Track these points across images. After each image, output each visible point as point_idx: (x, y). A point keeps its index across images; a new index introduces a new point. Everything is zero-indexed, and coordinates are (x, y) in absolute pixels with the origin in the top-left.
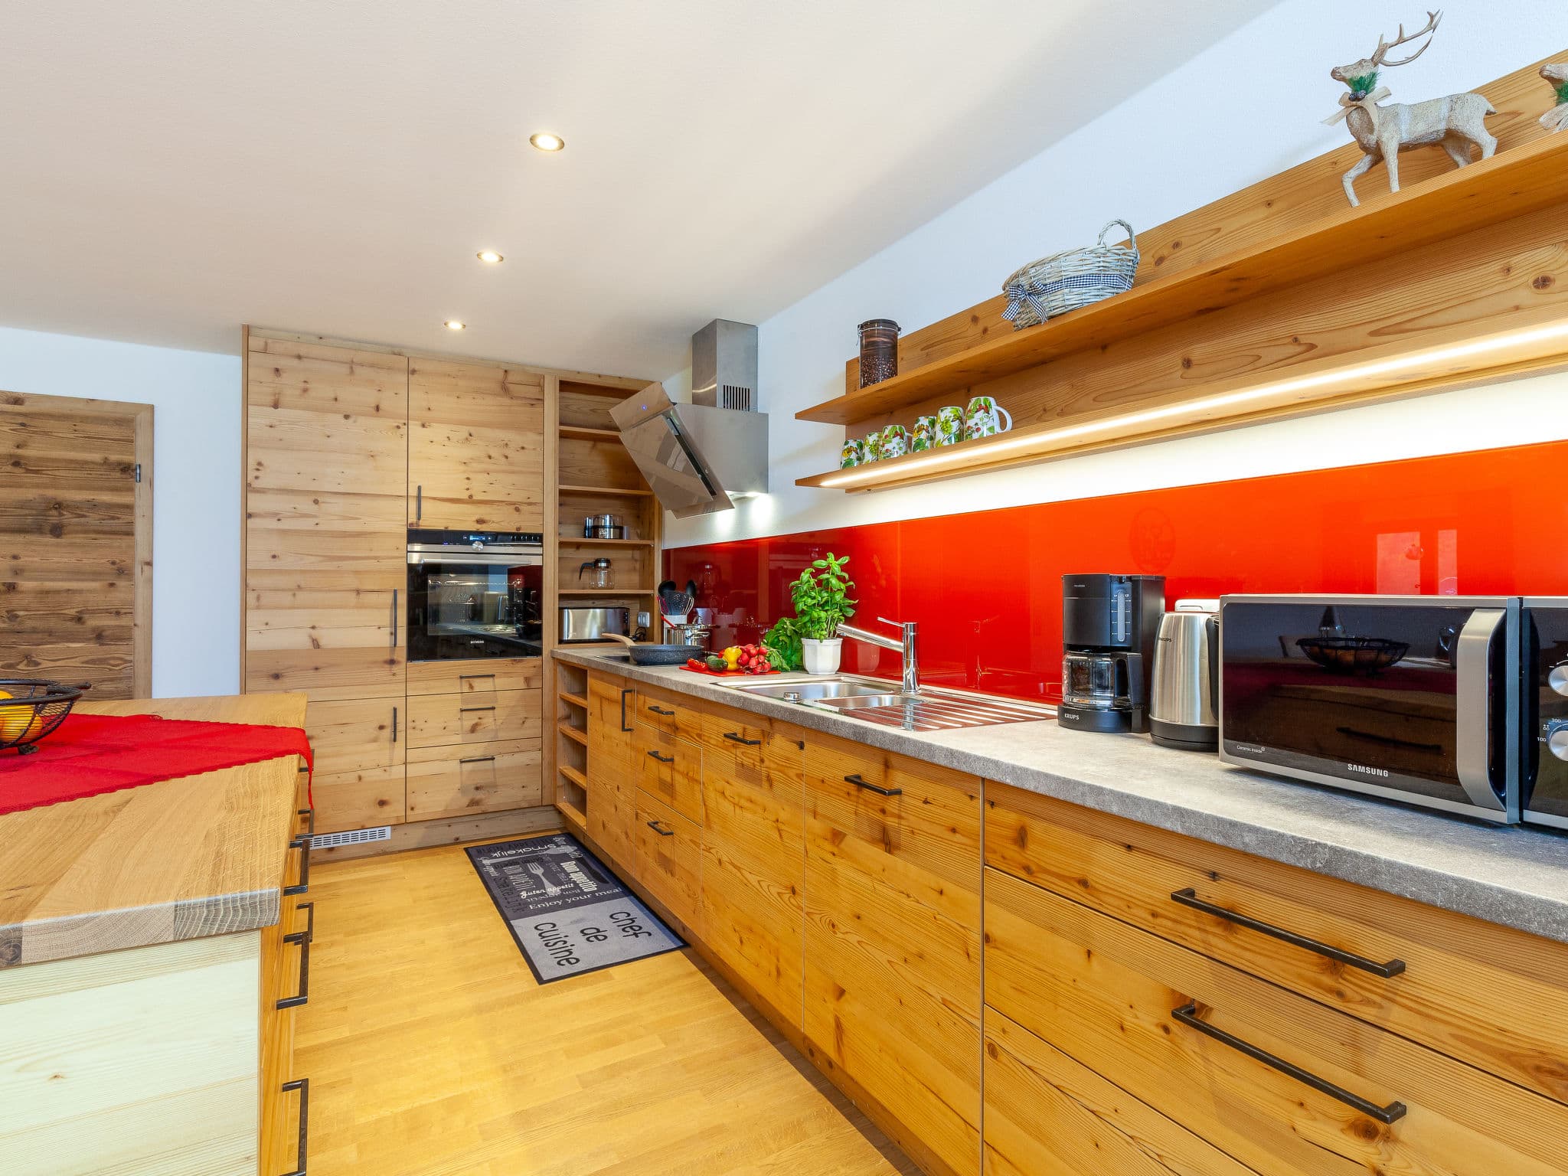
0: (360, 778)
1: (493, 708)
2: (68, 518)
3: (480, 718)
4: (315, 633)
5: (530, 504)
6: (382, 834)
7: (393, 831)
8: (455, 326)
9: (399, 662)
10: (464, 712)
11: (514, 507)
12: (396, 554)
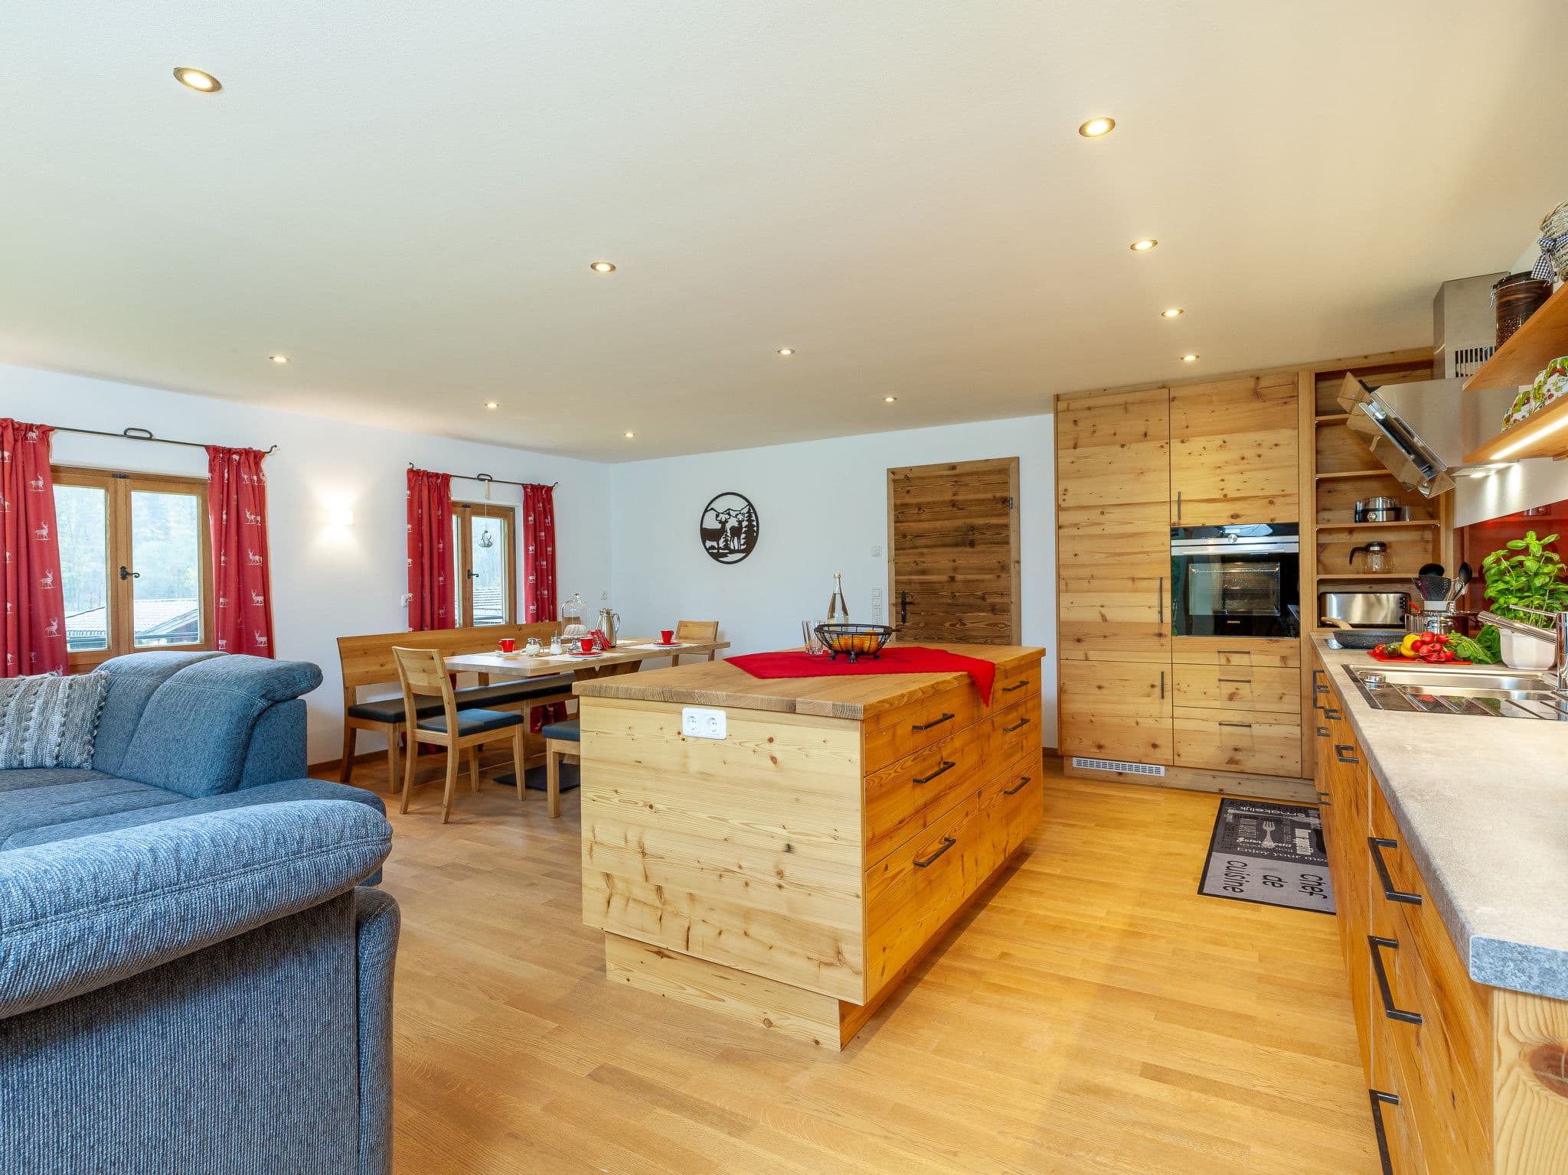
0: (1137, 723)
1: (1249, 682)
2: (977, 536)
3: (1237, 689)
4: (1103, 610)
5: (1283, 496)
6: (1158, 770)
7: (1166, 770)
8: (1190, 358)
9: (1166, 636)
10: (1222, 682)
11: (1268, 500)
12: (1163, 548)
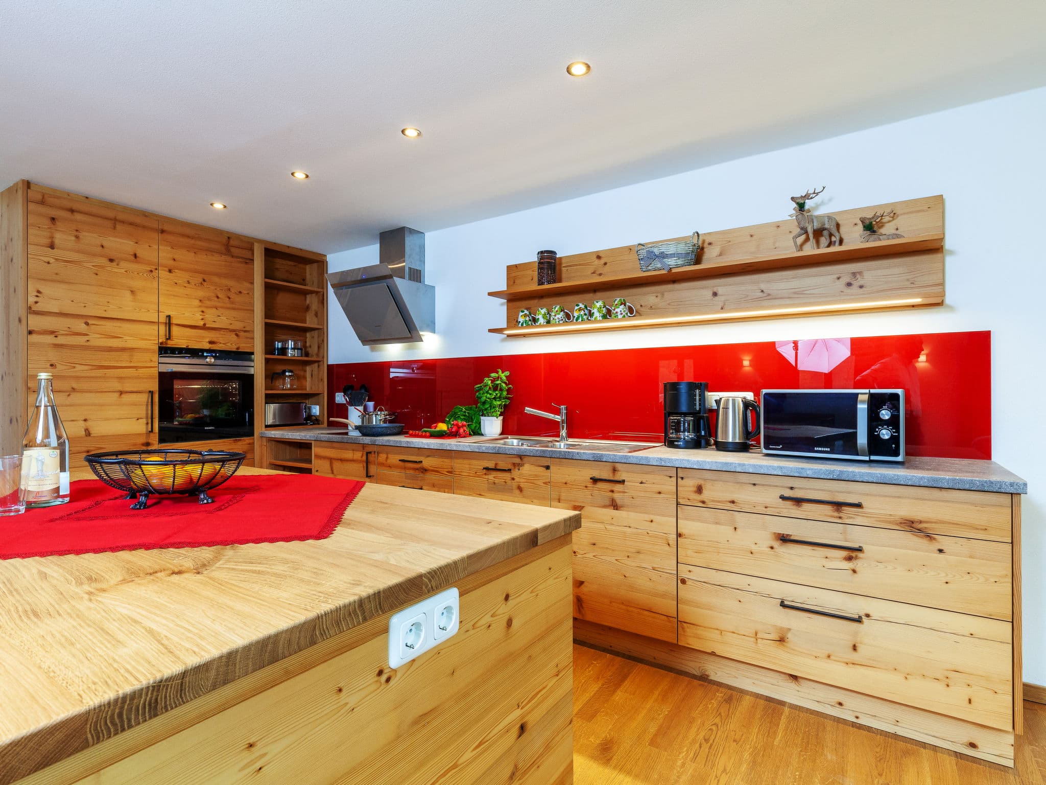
4: (89, 424)
5: (245, 331)
8: (218, 206)
9: (153, 444)
11: (234, 333)
12: (152, 364)
